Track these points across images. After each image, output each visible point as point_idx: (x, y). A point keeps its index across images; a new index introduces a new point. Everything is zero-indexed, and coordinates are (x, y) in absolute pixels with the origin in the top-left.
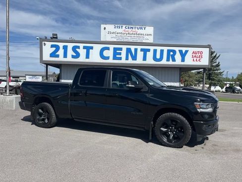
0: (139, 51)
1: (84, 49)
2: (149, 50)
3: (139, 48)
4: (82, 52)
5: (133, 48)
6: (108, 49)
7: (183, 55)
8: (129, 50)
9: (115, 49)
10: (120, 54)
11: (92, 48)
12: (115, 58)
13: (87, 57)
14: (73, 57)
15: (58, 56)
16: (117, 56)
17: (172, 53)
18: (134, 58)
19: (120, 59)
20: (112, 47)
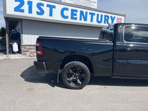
0: (88, 13)
1: (47, 7)
2: (94, 14)
3: (89, 11)
4: (46, 10)
5: (84, 11)
6: (67, 9)
7: (113, 20)
8: (82, 13)
9: (72, 11)
10: (76, 15)
11: (54, 7)
12: (72, 18)
13: (51, 14)
14: (38, 13)
15: (23, 11)
16: (74, 16)
17: (107, 18)
18: (85, 19)
19: (76, 19)
20: (70, 8)
